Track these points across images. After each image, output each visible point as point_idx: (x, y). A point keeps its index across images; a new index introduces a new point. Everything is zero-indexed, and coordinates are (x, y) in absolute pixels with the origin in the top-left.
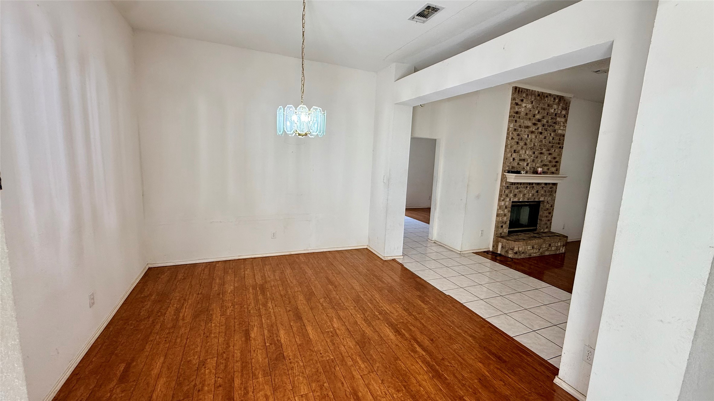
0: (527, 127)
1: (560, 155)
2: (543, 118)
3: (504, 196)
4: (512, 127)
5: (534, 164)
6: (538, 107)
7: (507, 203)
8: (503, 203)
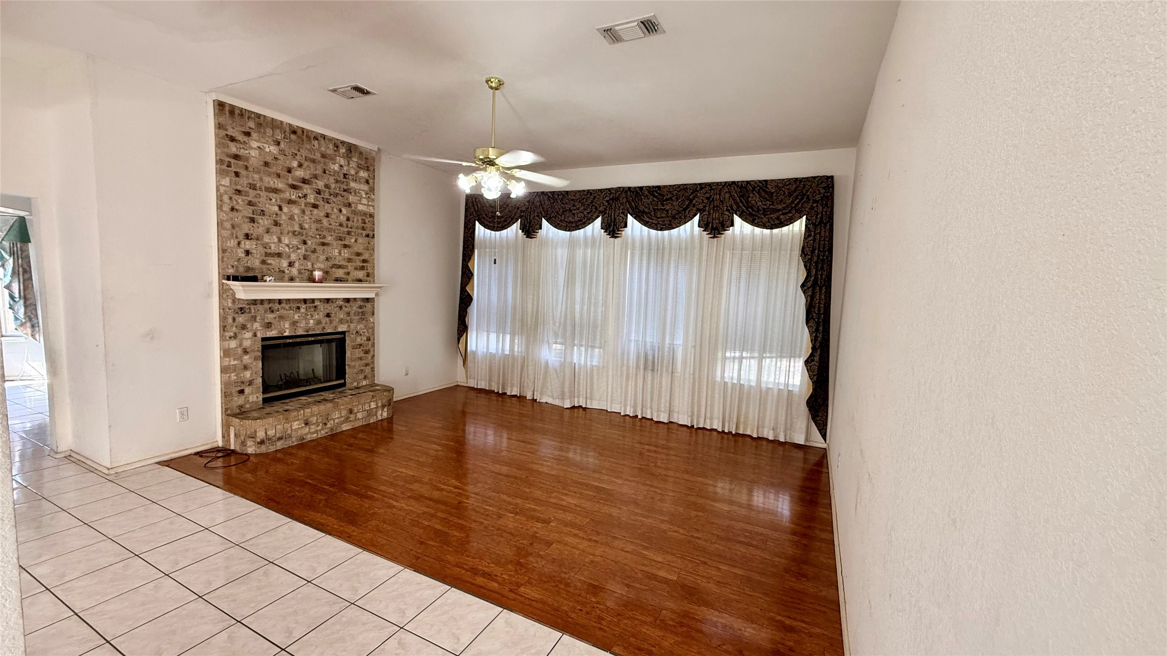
0: (276, 191)
1: (371, 249)
2: (316, 177)
3: (234, 329)
4: (228, 184)
5: (309, 264)
6: (296, 154)
7: (247, 344)
8: (233, 344)
